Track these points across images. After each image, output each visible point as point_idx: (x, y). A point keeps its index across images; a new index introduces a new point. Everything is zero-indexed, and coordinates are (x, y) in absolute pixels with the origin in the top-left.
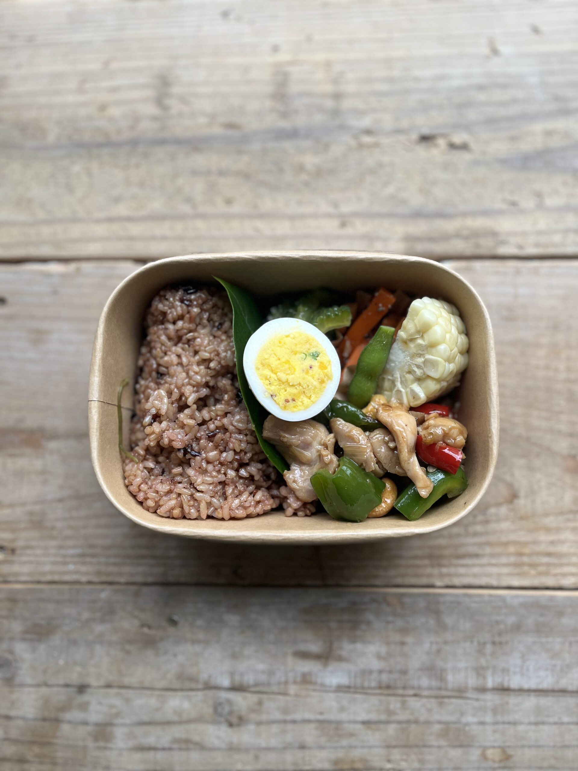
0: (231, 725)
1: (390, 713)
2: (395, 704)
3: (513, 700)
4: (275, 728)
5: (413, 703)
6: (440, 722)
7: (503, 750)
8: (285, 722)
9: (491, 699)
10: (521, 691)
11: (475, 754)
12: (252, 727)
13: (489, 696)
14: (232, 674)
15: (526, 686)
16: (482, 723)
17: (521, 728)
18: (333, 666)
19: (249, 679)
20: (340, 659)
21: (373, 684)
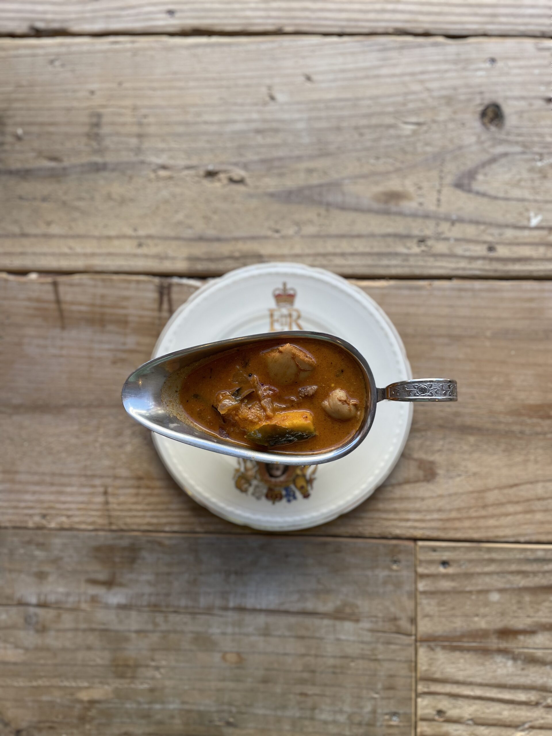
0: (37, 631)
1: (156, 624)
2: (159, 618)
3: (248, 618)
4: (70, 635)
5: (173, 618)
6: (192, 632)
7: (238, 654)
8: (76, 630)
9: (232, 616)
10: (254, 611)
11: (217, 657)
12: (52, 633)
13: (230, 613)
14: (39, 595)
15: (258, 607)
16: (224, 634)
17: (253, 639)
18: (116, 590)
19: (52, 598)
20: (121, 585)
21: (145, 603)
